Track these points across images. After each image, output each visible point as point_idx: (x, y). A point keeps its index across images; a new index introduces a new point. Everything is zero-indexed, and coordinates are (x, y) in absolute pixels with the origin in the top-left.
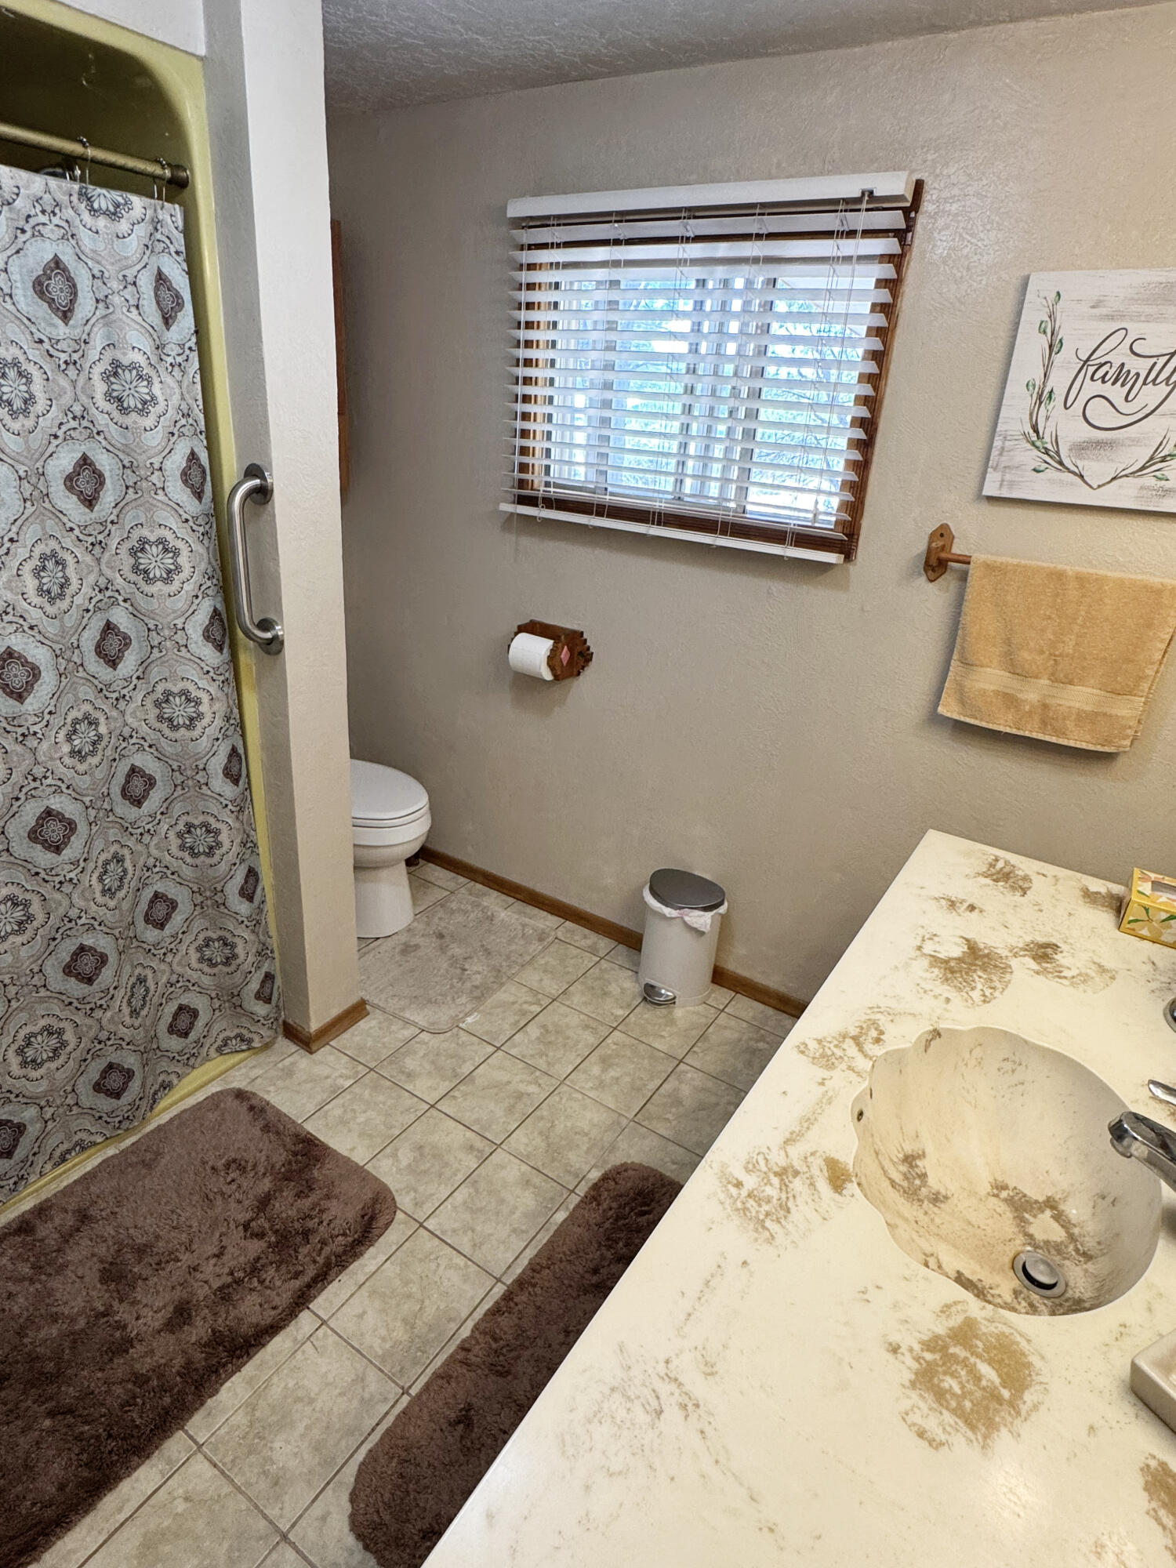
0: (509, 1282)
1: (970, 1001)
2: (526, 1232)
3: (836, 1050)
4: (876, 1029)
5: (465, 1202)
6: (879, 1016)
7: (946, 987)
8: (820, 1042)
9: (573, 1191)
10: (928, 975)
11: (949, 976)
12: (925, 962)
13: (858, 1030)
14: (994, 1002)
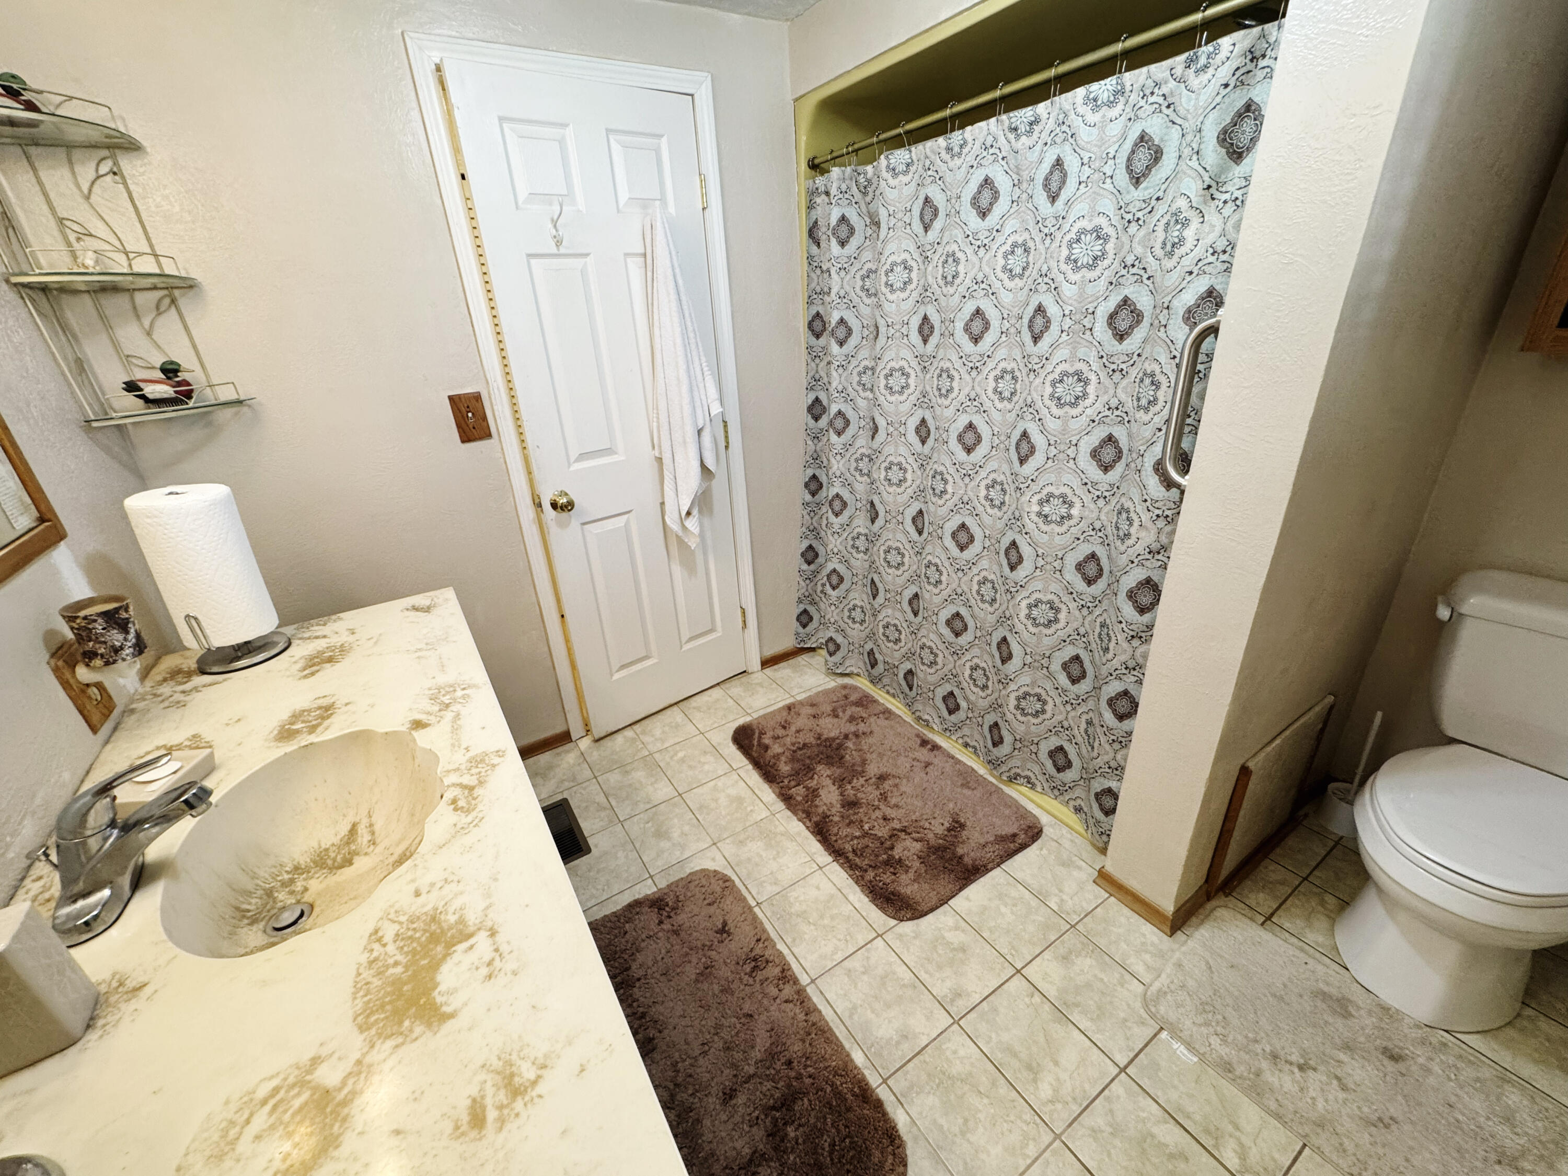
0: (809, 990)
1: (392, 916)
2: (851, 1017)
3: (477, 770)
4: (463, 807)
5: (894, 973)
6: (469, 819)
7: (429, 908)
8: (494, 766)
9: (885, 1081)
10: (456, 904)
11: (433, 927)
12: (472, 918)
13: (475, 796)
14: (364, 941)
